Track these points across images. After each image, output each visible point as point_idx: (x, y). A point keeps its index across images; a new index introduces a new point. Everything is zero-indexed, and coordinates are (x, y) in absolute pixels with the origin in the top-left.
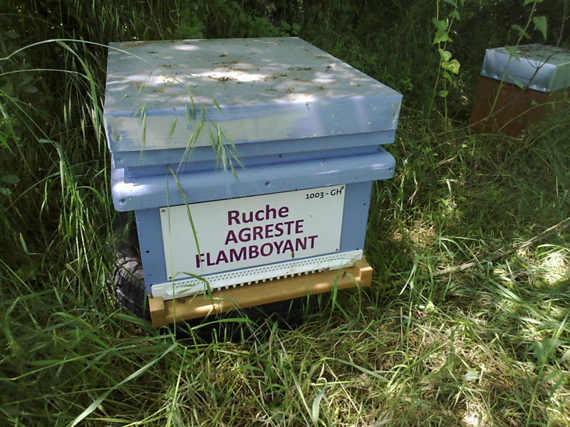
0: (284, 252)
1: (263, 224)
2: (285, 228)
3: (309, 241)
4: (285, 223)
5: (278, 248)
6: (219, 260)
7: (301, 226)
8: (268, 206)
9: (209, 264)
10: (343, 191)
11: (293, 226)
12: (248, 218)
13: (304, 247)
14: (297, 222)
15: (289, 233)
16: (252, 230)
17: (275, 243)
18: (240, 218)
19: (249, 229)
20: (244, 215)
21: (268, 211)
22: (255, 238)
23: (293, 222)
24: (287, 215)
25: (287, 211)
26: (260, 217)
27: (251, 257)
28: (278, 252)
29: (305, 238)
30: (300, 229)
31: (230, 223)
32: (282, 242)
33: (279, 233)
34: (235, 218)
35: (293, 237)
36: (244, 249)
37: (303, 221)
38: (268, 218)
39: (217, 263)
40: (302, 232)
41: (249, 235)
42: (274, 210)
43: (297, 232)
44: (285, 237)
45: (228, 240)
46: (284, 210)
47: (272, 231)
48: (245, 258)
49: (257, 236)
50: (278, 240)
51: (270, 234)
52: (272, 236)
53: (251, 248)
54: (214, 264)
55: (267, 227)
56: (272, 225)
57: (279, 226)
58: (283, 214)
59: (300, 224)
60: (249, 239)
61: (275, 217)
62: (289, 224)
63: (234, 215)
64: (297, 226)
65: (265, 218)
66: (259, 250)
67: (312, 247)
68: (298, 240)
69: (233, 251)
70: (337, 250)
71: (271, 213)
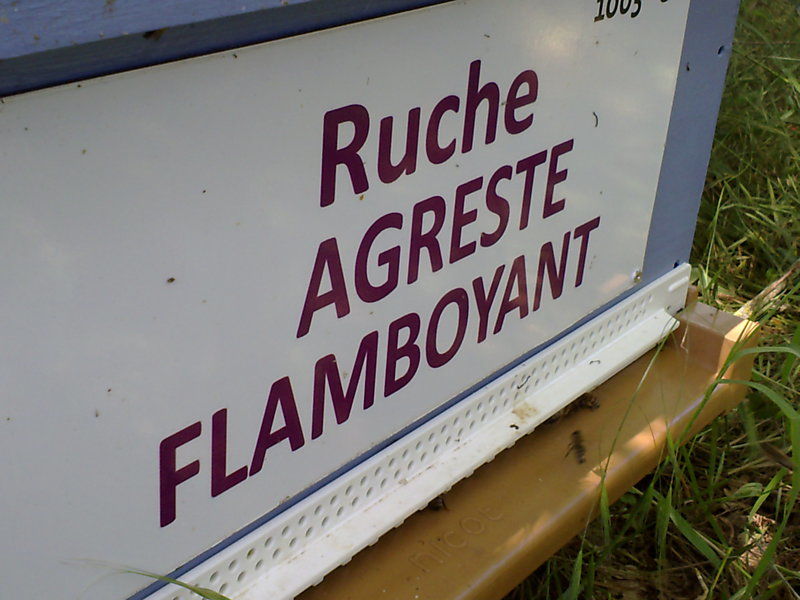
0: (498, 329)
2: (515, 190)
4: (521, 166)
5: (484, 307)
6: (266, 440)
7: (564, 175)
8: (475, 71)
12: (398, 150)
13: (558, 289)
14: (556, 153)
15: (524, 220)
17: (478, 285)
18: (370, 152)
19: (398, 221)
20: (386, 129)
21: (473, 100)
22: (413, 273)
23: (543, 157)
24: (530, 120)
25: (533, 92)
27: (390, 386)
28: (482, 334)
29: (567, 239)
30: (557, 193)
31: (328, 195)
32: (499, 273)
34: (350, 156)
35: (535, 240)
37: (570, 146)
38: (468, 142)
39: (262, 461)
40: (561, 205)
41: (390, 257)
42: (492, 91)
43: (548, 208)
44: (510, 245)
45: (313, 303)
46: (523, 89)
47: (473, 216)
48: (369, 399)
49: (424, 255)
52: (472, 248)
53: (394, 330)
54: (239, 476)
55: (461, 194)
56: (479, 183)
57: (501, 187)
58: (519, 114)
59: (561, 163)
61: (491, 133)
63: (345, 135)
64: (553, 180)
66: (421, 342)
67: (579, 282)
68: (546, 254)
71: (482, 113)
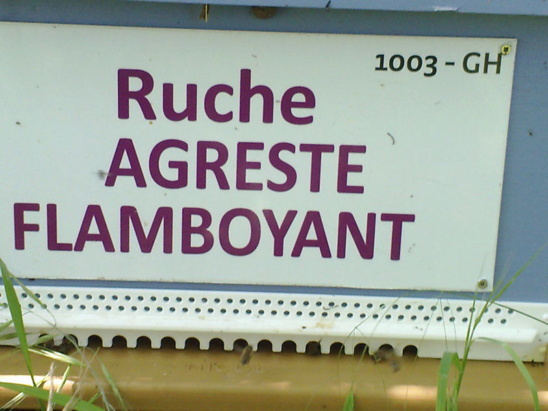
0: (296, 253)
1: (230, 135)
2: (301, 162)
3: (384, 231)
4: (304, 148)
5: (279, 235)
6: (84, 237)
7: (358, 169)
8: (246, 75)
9: (53, 244)
10: (508, 62)
11: (330, 163)
12: (180, 105)
13: (367, 251)
14: (345, 150)
15: (315, 186)
16: (193, 149)
17: (269, 215)
18: (156, 98)
19: (183, 146)
20: (168, 89)
21: (247, 92)
22: (201, 184)
23: (330, 148)
24: (309, 120)
25: (310, 102)
26: (221, 109)
27: (187, 249)
28: (278, 251)
29: (371, 217)
30: (353, 179)
31: (123, 113)
32: (291, 215)
33: (281, 178)
34: (141, 97)
35: (331, 205)
36: (164, 214)
37: (362, 149)
38: (245, 117)
39: (79, 247)
40: (359, 190)
41: (182, 167)
42: (266, 92)
43: (343, 187)
44: (300, 199)
45: (116, 171)
46: (299, 98)
47: (257, 166)
48: (168, 248)
49: (210, 175)
50: (280, 204)
51: (251, 176)
52: (258, 187)
53: (187, 213)
54: (67, 247)
55: (243, 147)
56: (259, 146)
57: (284, 155)
58: (297, 112)
59: (353, 159)
60: (182, 182)
61: (268, 117)
62: (317, 151)
63: (135, 84)
64: (345, 168)
65: (236, 115)
66: (214, 229)
67: (395, 255)
68: (346, 220)
69: (128, 214)
70: (483, 284)
71: (257, 102)
